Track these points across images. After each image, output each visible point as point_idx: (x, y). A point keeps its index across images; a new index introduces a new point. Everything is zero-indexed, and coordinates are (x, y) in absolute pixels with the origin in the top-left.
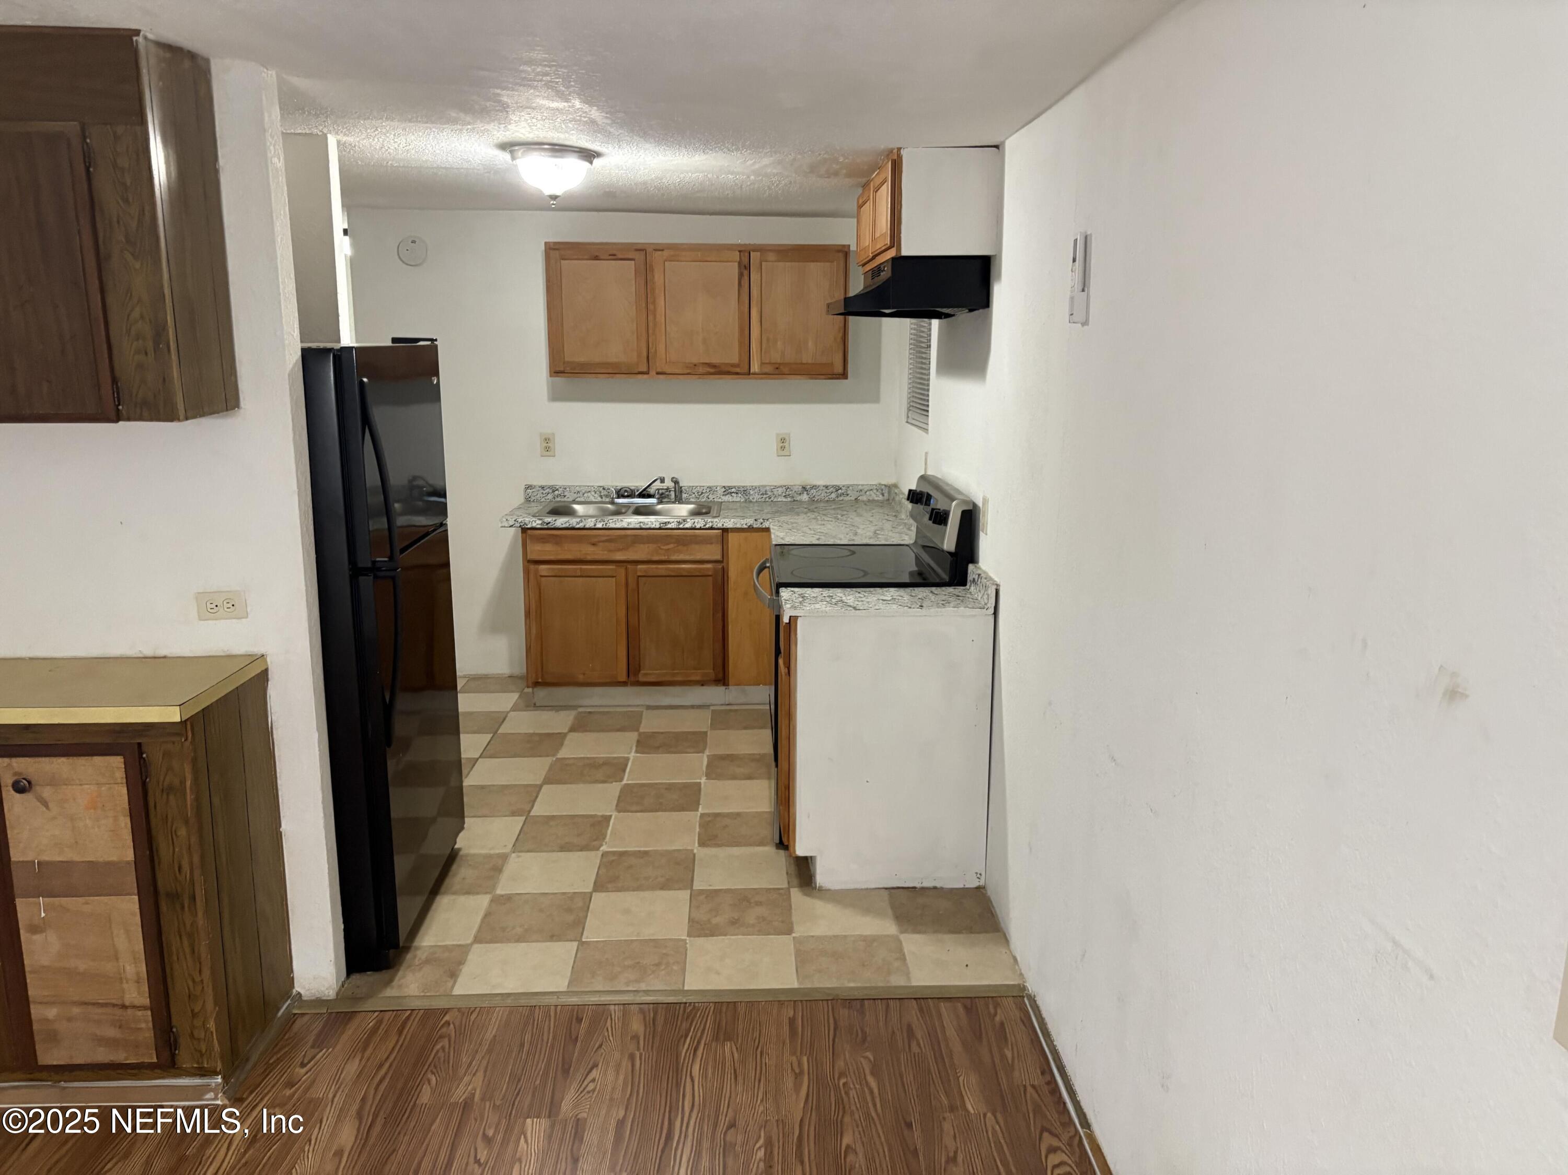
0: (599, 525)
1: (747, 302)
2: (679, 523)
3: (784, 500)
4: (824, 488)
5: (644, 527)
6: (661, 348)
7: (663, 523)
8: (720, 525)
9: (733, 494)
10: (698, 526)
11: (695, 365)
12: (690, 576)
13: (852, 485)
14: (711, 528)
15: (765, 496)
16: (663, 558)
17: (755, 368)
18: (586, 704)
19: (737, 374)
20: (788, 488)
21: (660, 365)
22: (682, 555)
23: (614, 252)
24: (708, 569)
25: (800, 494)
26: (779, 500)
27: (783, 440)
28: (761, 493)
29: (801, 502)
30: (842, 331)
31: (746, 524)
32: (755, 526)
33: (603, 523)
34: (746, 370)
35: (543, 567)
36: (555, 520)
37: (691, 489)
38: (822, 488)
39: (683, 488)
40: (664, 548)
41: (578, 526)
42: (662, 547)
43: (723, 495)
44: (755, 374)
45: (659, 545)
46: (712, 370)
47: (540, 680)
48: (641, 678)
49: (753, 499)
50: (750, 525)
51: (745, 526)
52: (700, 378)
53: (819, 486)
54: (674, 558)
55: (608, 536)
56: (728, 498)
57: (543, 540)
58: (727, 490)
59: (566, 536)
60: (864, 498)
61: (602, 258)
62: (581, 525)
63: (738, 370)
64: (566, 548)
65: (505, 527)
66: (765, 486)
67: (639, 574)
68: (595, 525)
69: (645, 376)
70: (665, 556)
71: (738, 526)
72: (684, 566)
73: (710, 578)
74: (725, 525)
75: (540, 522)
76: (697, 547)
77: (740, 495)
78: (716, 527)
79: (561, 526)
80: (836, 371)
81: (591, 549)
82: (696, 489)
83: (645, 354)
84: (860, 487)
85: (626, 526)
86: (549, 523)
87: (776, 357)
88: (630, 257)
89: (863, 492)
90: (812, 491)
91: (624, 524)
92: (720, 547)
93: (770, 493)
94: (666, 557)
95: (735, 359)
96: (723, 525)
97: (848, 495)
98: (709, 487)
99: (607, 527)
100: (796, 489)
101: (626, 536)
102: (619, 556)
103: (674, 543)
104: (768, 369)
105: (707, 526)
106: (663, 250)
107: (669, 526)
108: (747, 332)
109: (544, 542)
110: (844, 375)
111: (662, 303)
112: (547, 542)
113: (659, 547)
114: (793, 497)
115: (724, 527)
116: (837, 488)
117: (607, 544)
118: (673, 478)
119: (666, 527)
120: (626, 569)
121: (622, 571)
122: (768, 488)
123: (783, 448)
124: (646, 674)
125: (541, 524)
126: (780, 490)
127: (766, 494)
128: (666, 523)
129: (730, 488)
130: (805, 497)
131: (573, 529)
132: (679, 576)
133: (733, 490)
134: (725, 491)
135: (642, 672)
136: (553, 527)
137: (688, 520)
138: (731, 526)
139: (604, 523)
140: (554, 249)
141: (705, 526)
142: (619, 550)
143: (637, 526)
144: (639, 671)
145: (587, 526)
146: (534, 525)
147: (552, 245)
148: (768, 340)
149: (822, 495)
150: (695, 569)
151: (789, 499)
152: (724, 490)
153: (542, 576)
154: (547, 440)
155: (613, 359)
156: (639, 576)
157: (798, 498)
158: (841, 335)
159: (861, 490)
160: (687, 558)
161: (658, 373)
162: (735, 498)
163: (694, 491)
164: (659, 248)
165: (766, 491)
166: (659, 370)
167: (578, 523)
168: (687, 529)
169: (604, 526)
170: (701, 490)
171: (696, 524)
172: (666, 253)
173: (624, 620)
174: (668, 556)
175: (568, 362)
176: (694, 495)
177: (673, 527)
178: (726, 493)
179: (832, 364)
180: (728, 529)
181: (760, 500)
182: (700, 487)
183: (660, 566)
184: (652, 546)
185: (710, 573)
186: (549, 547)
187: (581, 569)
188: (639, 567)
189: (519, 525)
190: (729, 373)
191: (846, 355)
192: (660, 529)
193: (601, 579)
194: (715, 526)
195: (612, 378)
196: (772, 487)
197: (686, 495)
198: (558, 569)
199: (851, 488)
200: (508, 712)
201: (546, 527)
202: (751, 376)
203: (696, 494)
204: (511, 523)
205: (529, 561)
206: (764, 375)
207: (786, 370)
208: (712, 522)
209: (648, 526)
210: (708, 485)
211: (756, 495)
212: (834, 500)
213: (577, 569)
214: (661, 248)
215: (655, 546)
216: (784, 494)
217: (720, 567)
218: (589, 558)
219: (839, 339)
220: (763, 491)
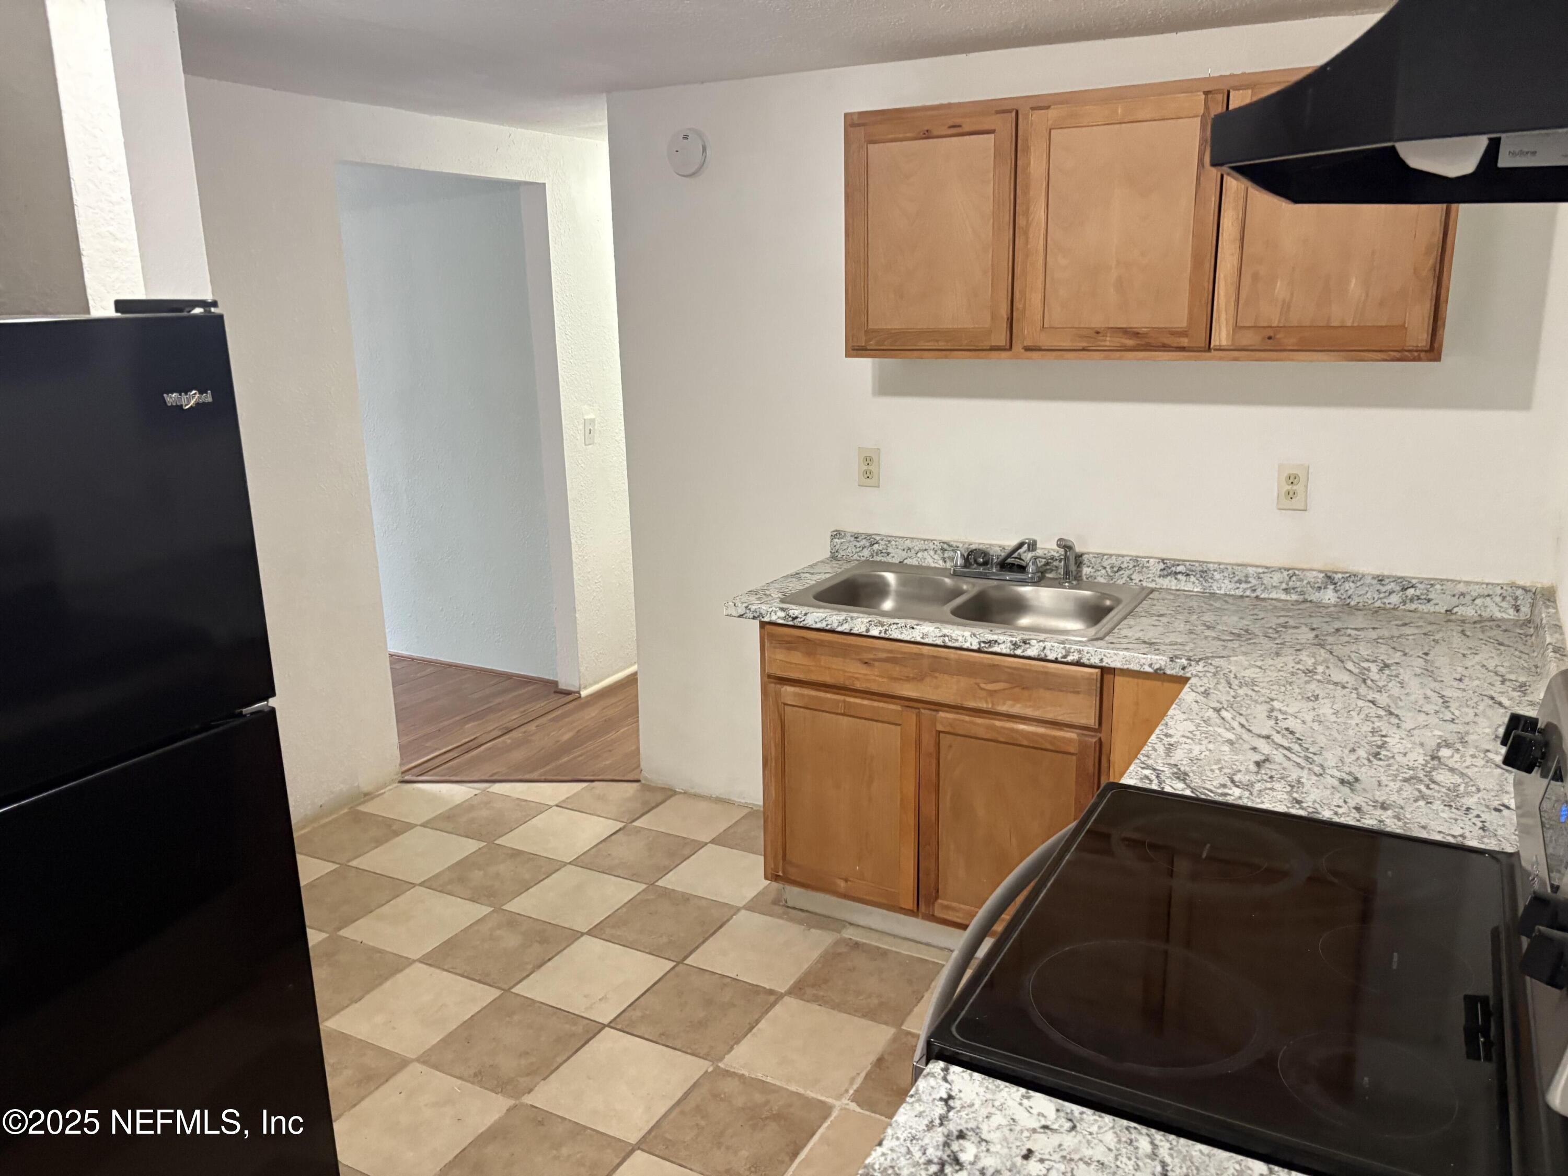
0: (875, 632)
1: (1214, 200)
2: (1015, 645)
3: (1283, 596)
4: (1375, 582)
5: (950, 644)
6: (1035, 298)
7: (984, 642)
8: (1095, 660)
9: (1179, 576)
10: (1051, 656)
11: (1098, 333)
12: (1034, 746)
13: (1442, 581)
14: (1078, 663)
15: (1244, 586)
16: (983, 705)
17: (1221, 336)
18: (862, 923)
19: (1183, 349)
20: (1294, 574)
21: (1028, 332)
22: (1019, 705)
23: (958, 121)
24: (1070, 741)
25: (1320, 588)
26: (1274, 595)
27: (1292, 479)
28: (1236, 579)
29: (1319, 605)
30: (1436, 253)
31: (1150, 665)
32: (1168, 672)
33: (880, 628)
34: (1202, 343)
35: (790, 689)
36: (806, 614)
37: (1099, 560)
38: (1368, 580)
39: (1085, 557)
40: (990, 687)
41: (839, 629)
42: (983, 685)
43: (1160, 576)
44: (1220, 349)
45: (978, 681)
46: (1130, 342)
47: (780, 874)
48: (938, 913)
49: (1220, 588)
50: (1160, 669)
51: (1148, 669)
52: (1106, 358)
53: (1363, 576)
54: (1003, 708)
55: (890, 651)
56: (1169, 583)
57: (789, 644)
58: (1169, 568)
59: (822, 644)
60: (1469, 612)
61: (935, 133)
62: (845, 628)
63: (1185, 342)
64: (822, 664)
65: (731, 615)
66: (1245, 565)
67: (940, 728)
68: (868, 630)
69: (1004, 354)
70: (987, 702)
71: (1134, 666)
72: (1022, 727)
73: (1074, 758)
74: (1105, 660)
75: (782, 614)
76: (1048, 695)
77: (1193, 579)
78: (1087, 662)
79: (815, 626)
80: (1411, 343)
81: (863, 670)
82: (1109, 561)
83: (1004, 311)
84: (1461, 588)
85: (919, 639)
86: (797, 618)
87: (1271, 315)
88: (986, 127)
89: (1468, 598)
90: (1347, 585)
91: (916, 635)
92: (1094, 701)
93: (1254, 582)
94: (990, 706)
95: (1181, 322)
96: (1101, 660)
97: (1429, 601)
98: (1136, 560)
99: (887, 636)
100: (1310, 576)
101: (921, 656)
102: (909, 691)
103: (1005, 681)
104: (1248, 339)
105: (1070, 659)
106: (1048, 108)
107: (996, 649)
108: (1209, 265)
109: (789, 649)
110: (1432, 351)
111: (1042, 213)
112: (795, 649)
113: (978, 684)
114: (1302, 593)
115: (1104, 664)
116: (1405, 585)
117: (888, 666)
118: (1060, 540)
119: (990, 650)
120: (918, 715)
121: (911, 717)
122: (1251, 570)
123: (1291, 495)
124: (947, 908)
125: (784, 619)
126: (1277, 577)
127: (1247, 582)
128: (990, 642)
129: (1177, 563)
130: (1329, 596)
131: (833, 631)
132: (1012, 742)
133: (1180, 569)
134: (1164, 569)
135: (940, 901)
136: (801, 625)
137: (1033, 642)
138: (1117, 665)
139: (883, 629)
140: (859, 125)
141: (1065, 657)
142: (908, 679)
143: (939, 642)
144: (937, 898)
145: (855, 631)
146: (774, 618)
147: (855, 117)
148: (1256, 277)
149: (1369, 595)
150: (1042, 736)
151: (1294, 597)
152: (1162, 566)
153: (785, 704)
154: (868, 460)
155: (947, 324)
156: (940, 732)
157: (1315, 596)
158: (1431, 261)
159: (1463, 594)
160: (1029, 712)
161: (1027, 349)
162: (1183, 583)
163: (1105, 564)
164: (1041, 104)
165: (1247, 576)
166: (1028, 343)
167: (841, 624)
168: (1029, 658)
169: (883, 635)
170: (1118, 564)
171: (1047, 652)
172: (1052, 113)
173: (912, 805)
174: (993, 704)
175: (874, 331)
176: (1103, 571)
177: (1004, 651)
178: (1165, 573)
179: (1403, 327)
180: (1114, 669)
181: (1232, 593)
182: (1119, 556)
183: (979, 721)
184: (965, 682)
185: (1072, 750)
186: (797, 657)
187: (844, 701)
188: (941, 714)
189: (751, 616)
190: (1165, 348)
191: (1442, 305)
192: (979, 651)
193: (879, 724)
194: (1084, 660)
195: (946, 357)
196: (1260, 570)
197: (1089, 570)
198: (810, 697)
199: (1438, 587)
200: (738, 909)
201: (791, 623)
202: (1213, 353)
203: (1108, 569)
204: (741, 611)
205: (769, 676)
206: (1238, 350)
207: (1290, 341)
208: (1079, 652)
209: (957, 644)
210: (1134, 554)
211: (1226, 581)
212: (1395, 609)
213: (838, 701)
214: (1046, 104)
215: (972, 681)
216: (1284, 586)
217: (1094, 740)
218: (858, 685)
219: (1427, 272)
220: (1240, 575)
